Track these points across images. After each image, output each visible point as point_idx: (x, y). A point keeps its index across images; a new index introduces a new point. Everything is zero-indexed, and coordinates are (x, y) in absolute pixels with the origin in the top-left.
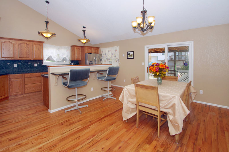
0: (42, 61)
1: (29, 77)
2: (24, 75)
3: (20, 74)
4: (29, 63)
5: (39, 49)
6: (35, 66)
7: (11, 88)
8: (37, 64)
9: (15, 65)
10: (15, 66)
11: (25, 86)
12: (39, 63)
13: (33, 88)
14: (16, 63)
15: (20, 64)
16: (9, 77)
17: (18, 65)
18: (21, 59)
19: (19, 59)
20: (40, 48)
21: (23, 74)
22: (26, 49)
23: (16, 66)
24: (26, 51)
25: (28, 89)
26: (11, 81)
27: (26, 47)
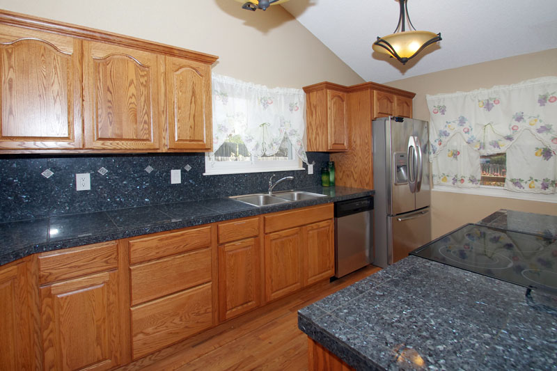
0: (203, 155)
1: (153, 254)
2: (129, 246)
3: (104, 245)
4: (149, 169)
5: (194, 93)
6: (173, 182)
7: (52, 344)
8: (183, 172)
9: (83, 182)
10: (79, 188)
11: (134, 316)
12: (188, 168)
13: (177, 320)
14: (83, 172)
15: (103, 171)
16: (33, 268)
17: (95, 179)
18: (110, 146)
19: (99, 144)
20: (197, 91)
21: (122, 244)
22: (132, 90)
23: (88, 187)
24: (133, 100)
25: (150, 330)
26: (50, 295)
27: (132, 82)
